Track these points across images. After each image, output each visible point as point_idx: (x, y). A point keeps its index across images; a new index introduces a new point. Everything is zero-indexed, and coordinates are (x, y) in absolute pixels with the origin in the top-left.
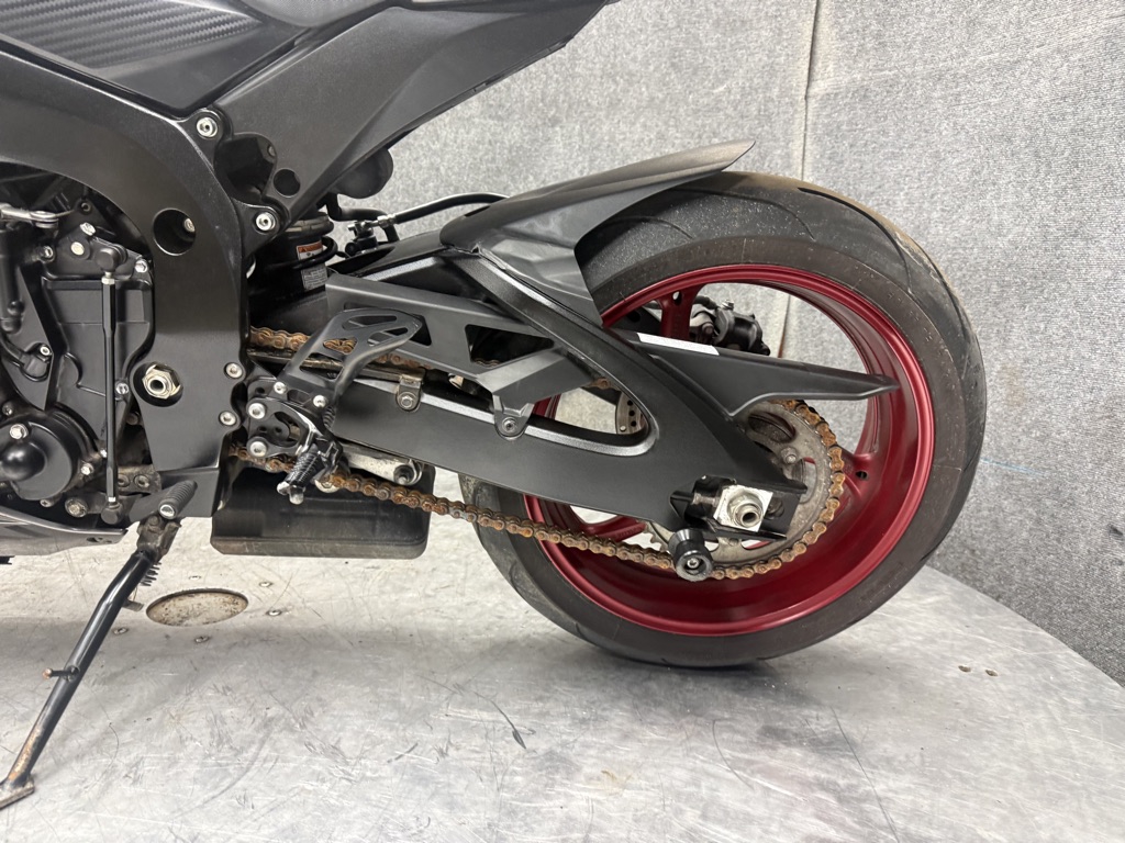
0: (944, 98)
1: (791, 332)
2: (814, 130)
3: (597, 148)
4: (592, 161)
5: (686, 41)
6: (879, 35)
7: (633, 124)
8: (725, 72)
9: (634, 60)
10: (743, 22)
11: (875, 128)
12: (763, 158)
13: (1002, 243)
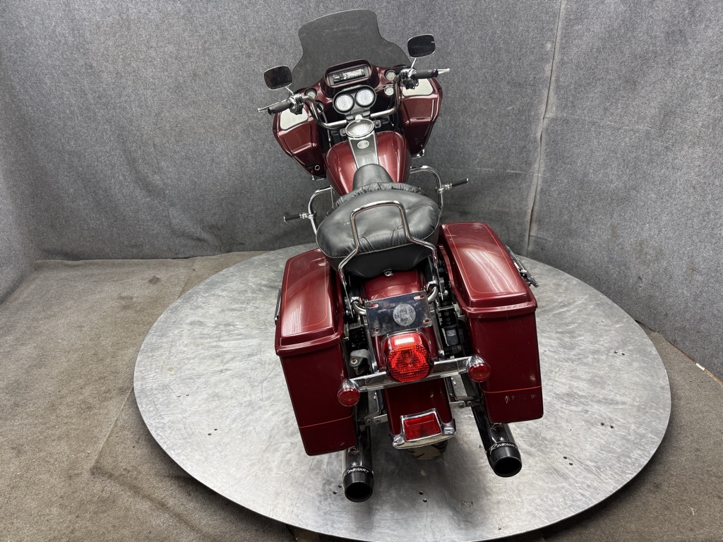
0: (595, 131)
1: (537, 200)
2: (547, 129)
3: (457, 126)
4: (455, 131)
5: (496, 88)
6: (572, 102)
7: (473, 118)
8: (511, 102)
9: (474, 93)
10: (520, 84)
11: (571, 134)
12: (527, 136)
13: (613, 186)
